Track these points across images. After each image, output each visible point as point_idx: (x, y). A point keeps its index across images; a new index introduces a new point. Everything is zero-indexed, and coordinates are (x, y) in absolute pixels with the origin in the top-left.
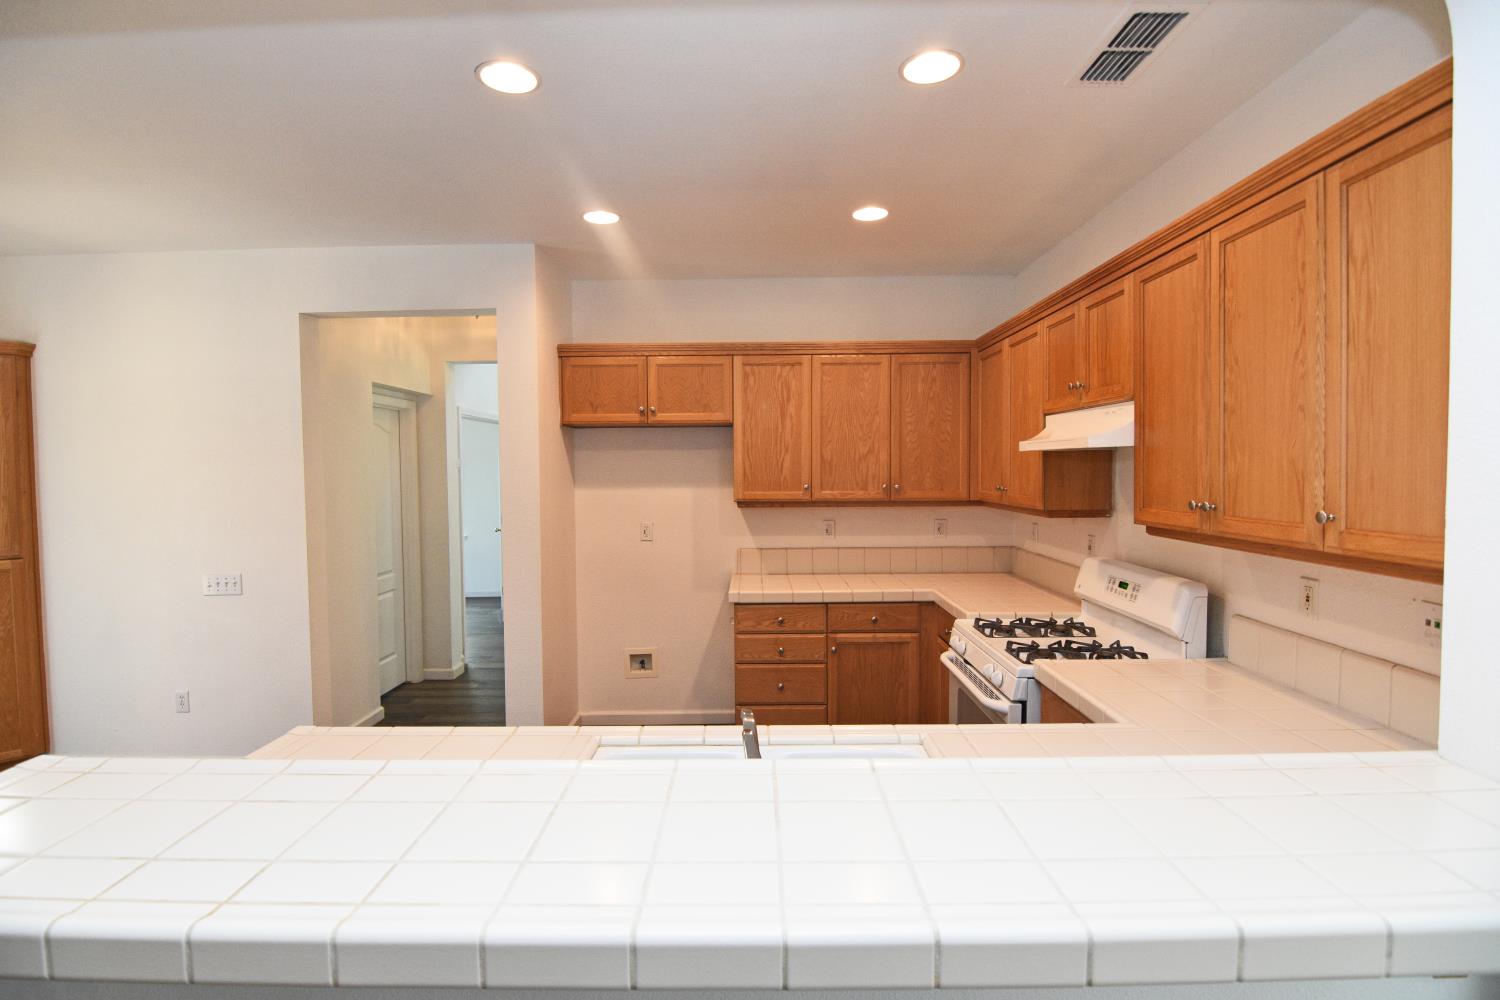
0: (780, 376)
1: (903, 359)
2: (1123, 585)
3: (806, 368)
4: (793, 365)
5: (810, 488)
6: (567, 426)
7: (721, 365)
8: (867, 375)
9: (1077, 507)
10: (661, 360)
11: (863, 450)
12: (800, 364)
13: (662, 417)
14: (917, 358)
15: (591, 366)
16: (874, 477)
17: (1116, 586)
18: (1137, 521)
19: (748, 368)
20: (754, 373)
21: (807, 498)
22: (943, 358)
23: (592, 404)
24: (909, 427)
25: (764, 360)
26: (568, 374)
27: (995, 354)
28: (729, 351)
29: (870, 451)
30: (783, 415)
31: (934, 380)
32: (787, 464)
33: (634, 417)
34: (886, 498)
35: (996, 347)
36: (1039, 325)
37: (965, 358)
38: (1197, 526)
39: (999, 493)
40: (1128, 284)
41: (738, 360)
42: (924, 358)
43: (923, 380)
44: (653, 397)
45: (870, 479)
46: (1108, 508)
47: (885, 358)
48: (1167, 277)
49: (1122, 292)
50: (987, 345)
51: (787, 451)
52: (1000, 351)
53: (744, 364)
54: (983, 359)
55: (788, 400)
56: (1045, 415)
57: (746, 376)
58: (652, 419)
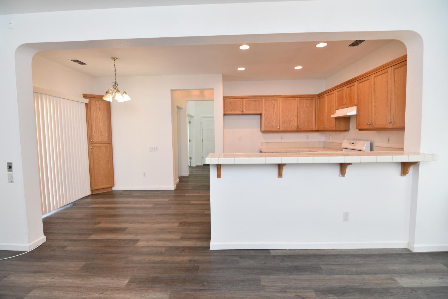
0: (273, 103)
1: (301, 99)
2: (353, 143)
3: (279, 101)
4: (276, 100)
5: (279, 128)
6: (225, 115)
7: (260, 100)
8: (293, 102)
9: (342, 129)
10: (246, 99)
11: (291, 119)
12: (277, 100)
13: (246, 112)
14: (304, 98)
15: (231, 101)
16: (294, 126)
17: (351, 144)
18: (357, 129)
19: (266, 101)
20: (267, 102)
21: (279, 130)
22: (310, 98)
23: (230, 109)
24: (302, 114)
25: (269, 99)
26: (225, 103)
27: (322, 97)
28: (261, 97)
29: (293, 120)
30: (273, 111)
31: (308, 103)
32: (274, 123)
33: (240, 112)
34: (296, 130)
35: (323, 96)
36: (335, 91)
37: (315, 98)
38: (369, 127)
39: (323, 128)
40: (356, 83)
41: (263, 99)
42: (306, 98)
43: (305, 103)
44: (244, 108)
45: (293, 126)
46: (349, 129)
47: (297, 99)
48: (363, 83)
49: (354, 85)
50: (320, 96)
51: (274, 120)
52: (324, 97)
53: (265, 100)
54: (319, 99)
55: (275, 108)
56: (336, 110)
57: (265, 103)
58: (244, 113)
